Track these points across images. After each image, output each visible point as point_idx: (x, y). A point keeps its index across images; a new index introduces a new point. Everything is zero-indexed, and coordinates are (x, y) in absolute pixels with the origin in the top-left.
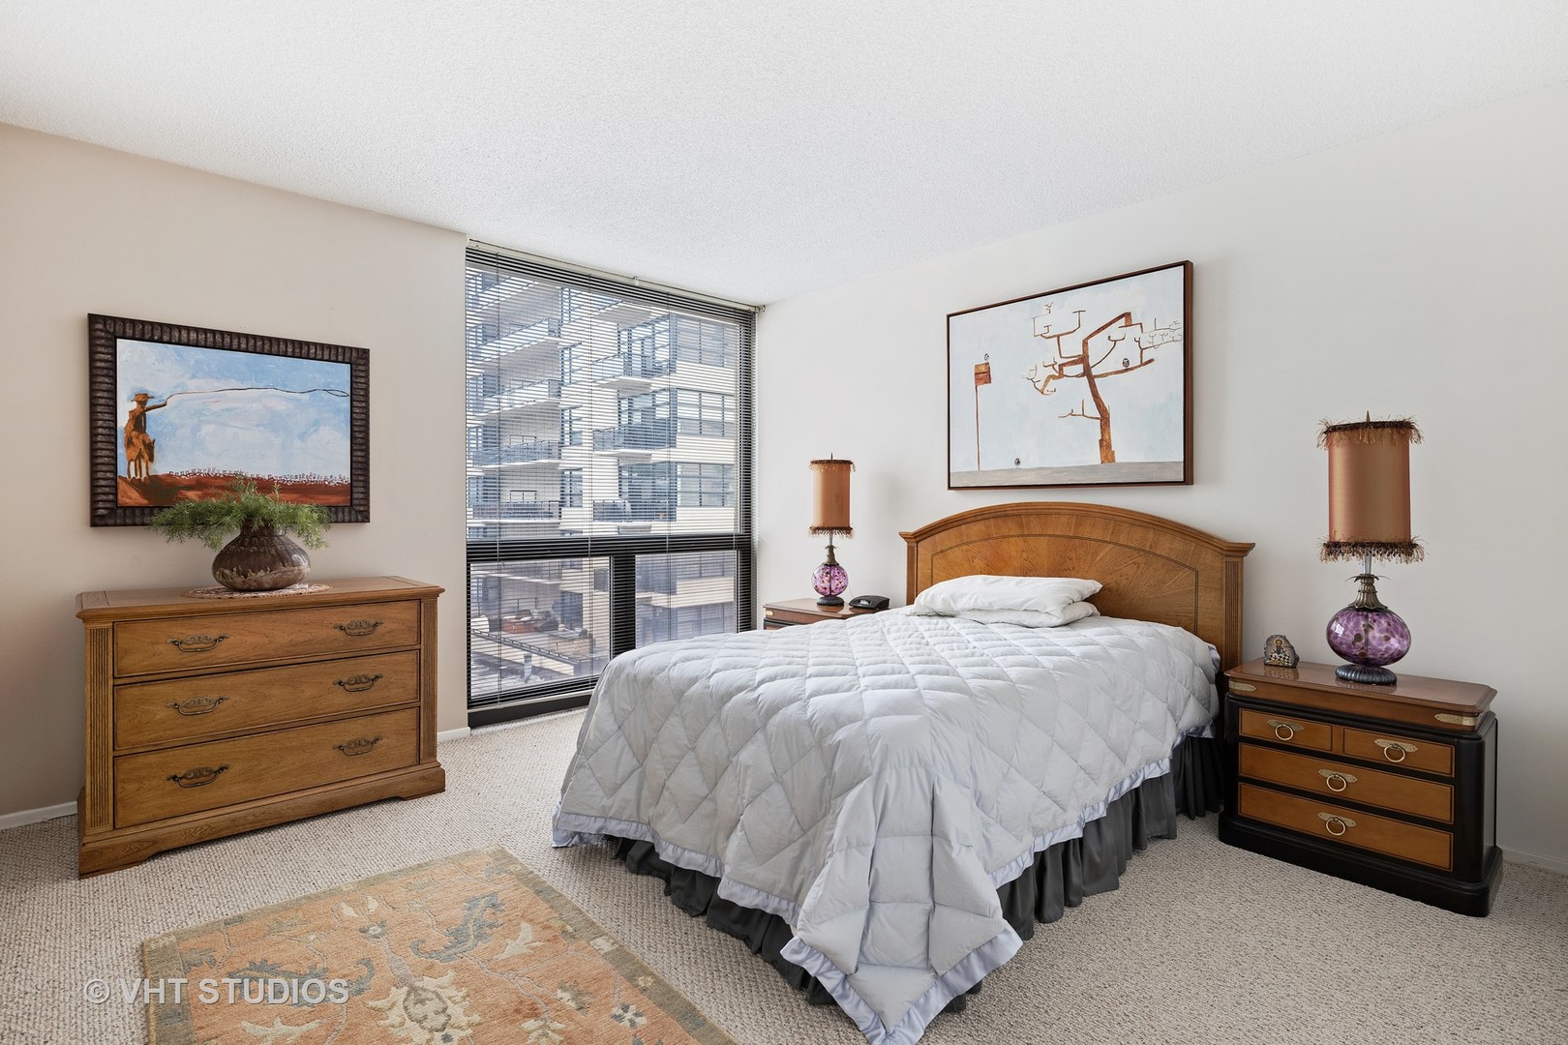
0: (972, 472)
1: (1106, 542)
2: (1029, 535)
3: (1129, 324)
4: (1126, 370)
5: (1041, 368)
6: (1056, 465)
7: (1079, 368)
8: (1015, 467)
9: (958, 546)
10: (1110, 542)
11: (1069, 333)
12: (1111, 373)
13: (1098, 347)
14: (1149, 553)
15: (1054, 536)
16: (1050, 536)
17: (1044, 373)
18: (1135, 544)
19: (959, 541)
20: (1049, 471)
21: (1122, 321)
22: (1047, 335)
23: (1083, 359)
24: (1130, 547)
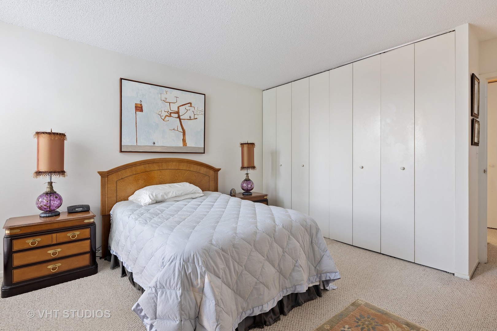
0: (134, 146)
1: (187, 170)
2: (162, 170)
3: (191, 106)
4: (190, 119)
5: (163, 112)
6: (168, 146)
7: (176, 115)
8: (153, 145)
9: (131, 176)
10: (188, 170)
11: (173, 103)
12: (186, 119)
13: (182, 110)
14: (199, 172)
15: (171, 169)
16: (170, 169)
17: (164, 114)
18: (195, 170)
19: (131, 174)
20: (166, 147)
21: (189, 105)
22: (166, 101)
23: (178, 113)
24: (194, 171)
